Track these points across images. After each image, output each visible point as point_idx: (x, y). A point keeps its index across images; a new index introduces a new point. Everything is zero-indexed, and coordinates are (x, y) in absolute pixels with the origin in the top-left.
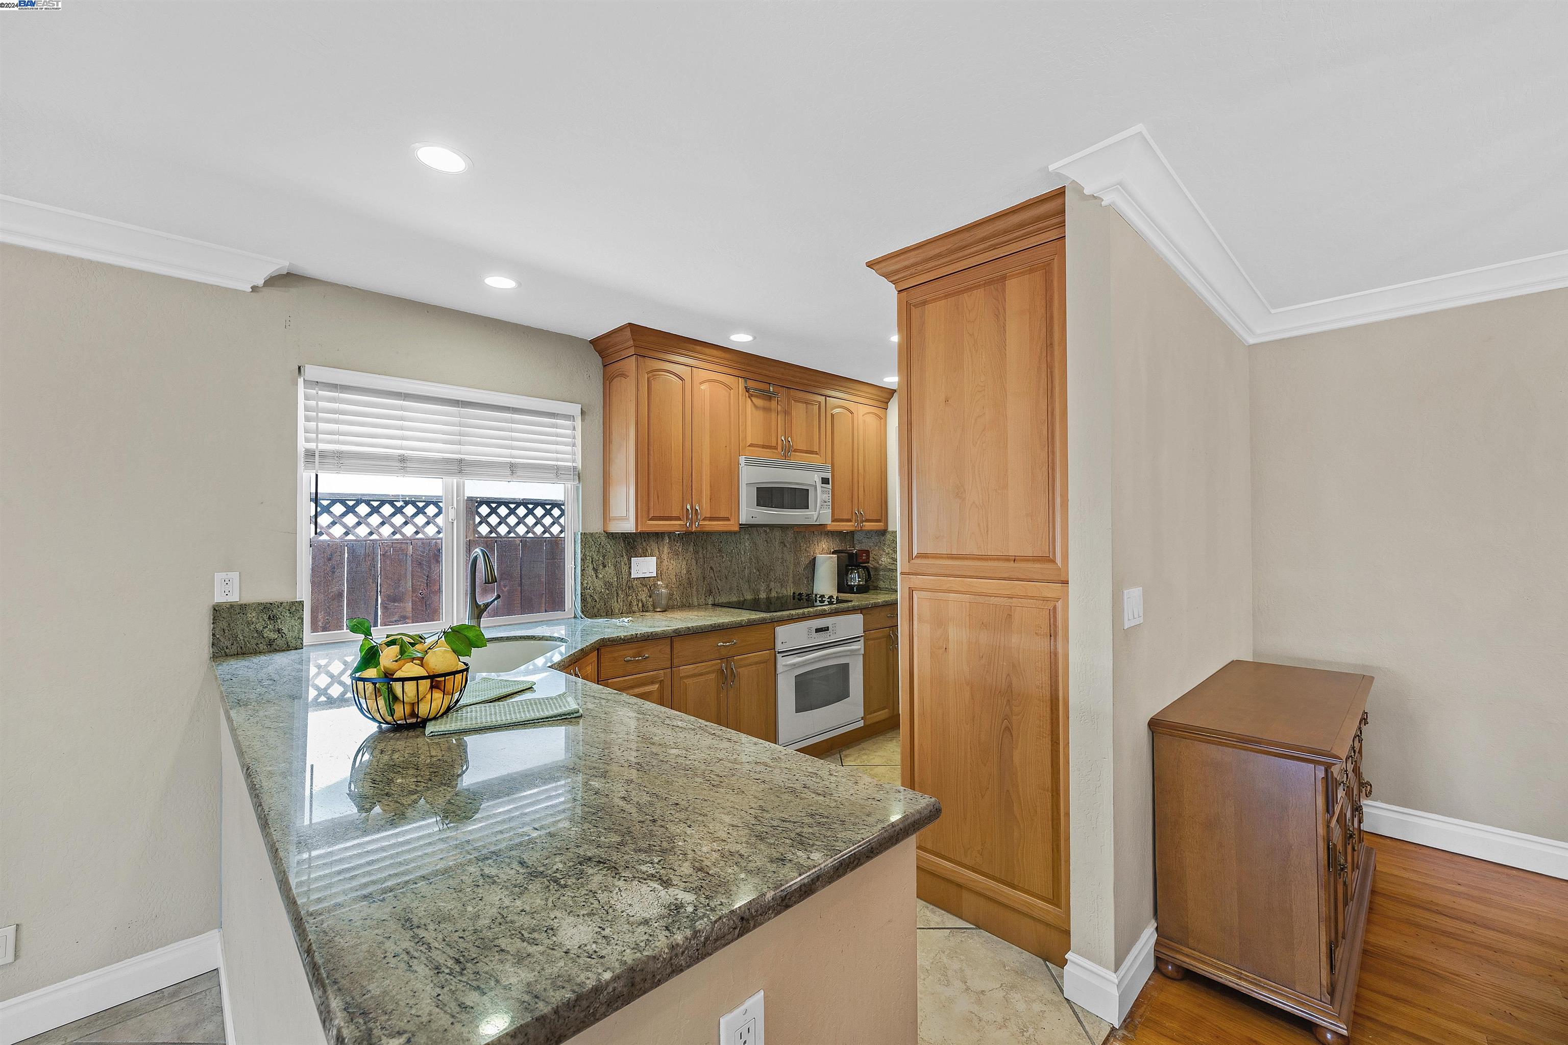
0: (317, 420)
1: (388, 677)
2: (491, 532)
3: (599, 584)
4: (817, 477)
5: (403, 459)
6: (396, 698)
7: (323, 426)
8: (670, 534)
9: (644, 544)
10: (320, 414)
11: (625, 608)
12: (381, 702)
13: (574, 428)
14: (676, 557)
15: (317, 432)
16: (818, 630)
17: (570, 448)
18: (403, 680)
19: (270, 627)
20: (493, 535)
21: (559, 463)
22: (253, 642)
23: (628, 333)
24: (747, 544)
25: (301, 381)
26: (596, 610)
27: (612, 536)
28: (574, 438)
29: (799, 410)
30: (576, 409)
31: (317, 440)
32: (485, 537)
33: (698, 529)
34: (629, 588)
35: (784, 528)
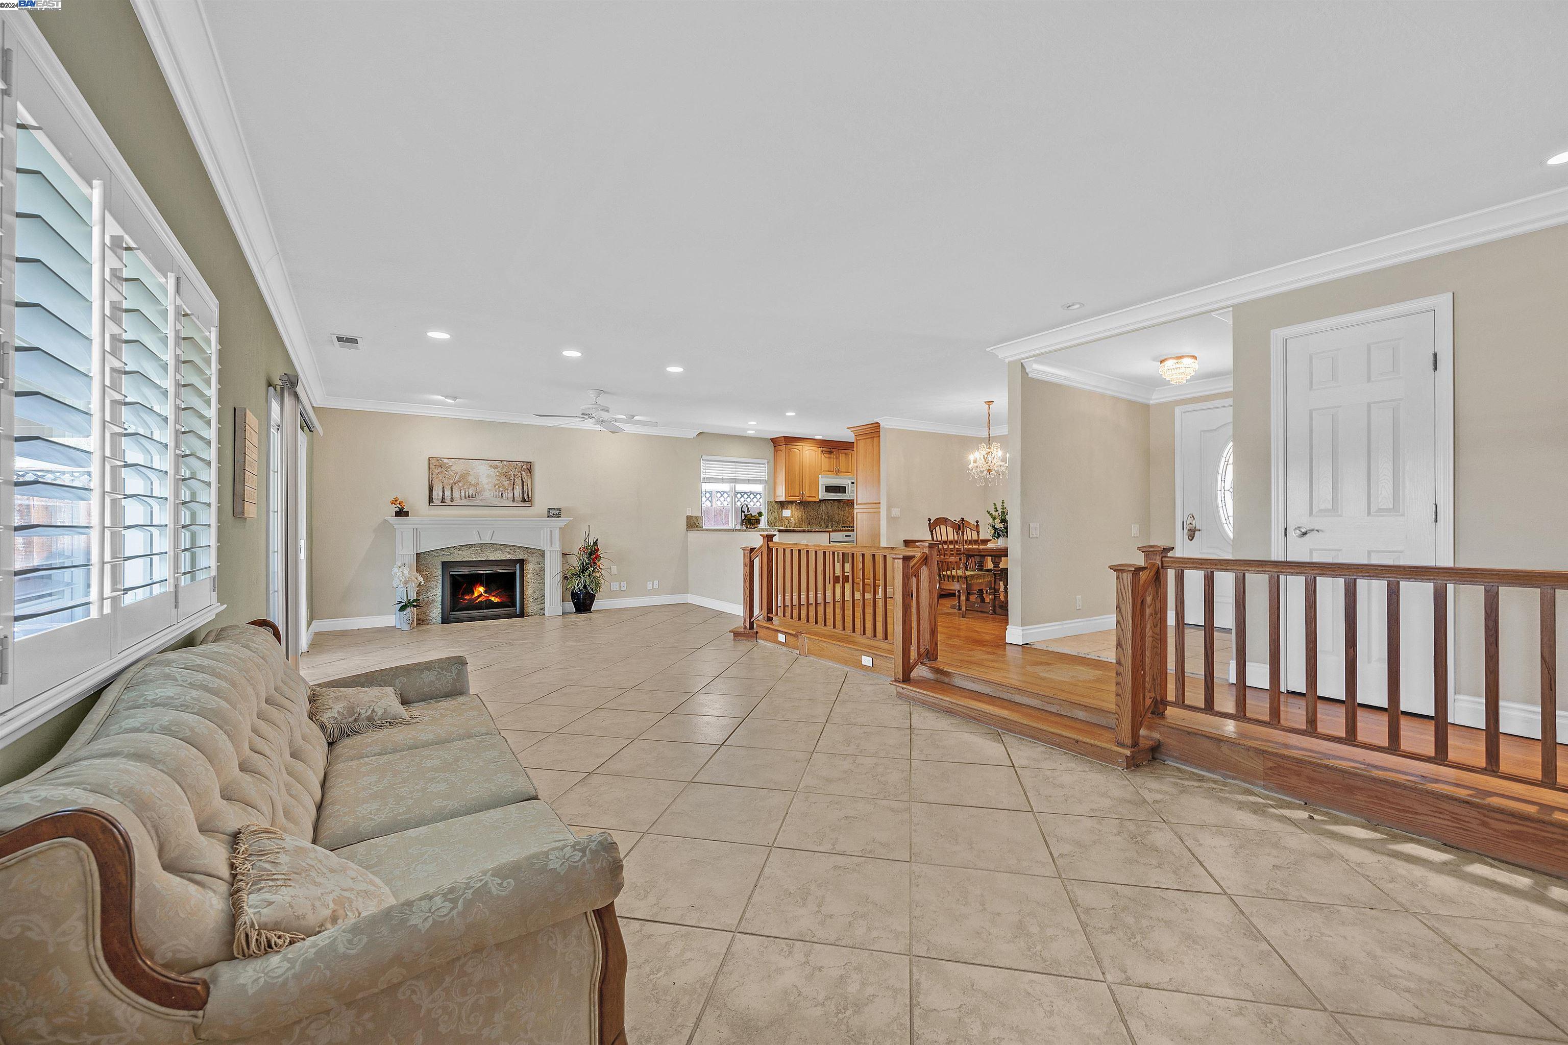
3: (772, 518)
4: (849, 482)
7: (707, 471)
8: (796, 502)
9: (787, 505)
10: (707, 468)
13: (766, 467)
14: (799, 510)
15: (705, 472)
16: (846, 536)
17: (762, 473)
21: (761, 479)
24: (824, 506)
25: (702, 459)
27: (776, 502)
28: (766, 470)
29: (842, 457)
30: (766, 461)
31: (705, 475)
32: (740, 505)
33: (805, 500)
34: (782, 520)
35: (839, 501)
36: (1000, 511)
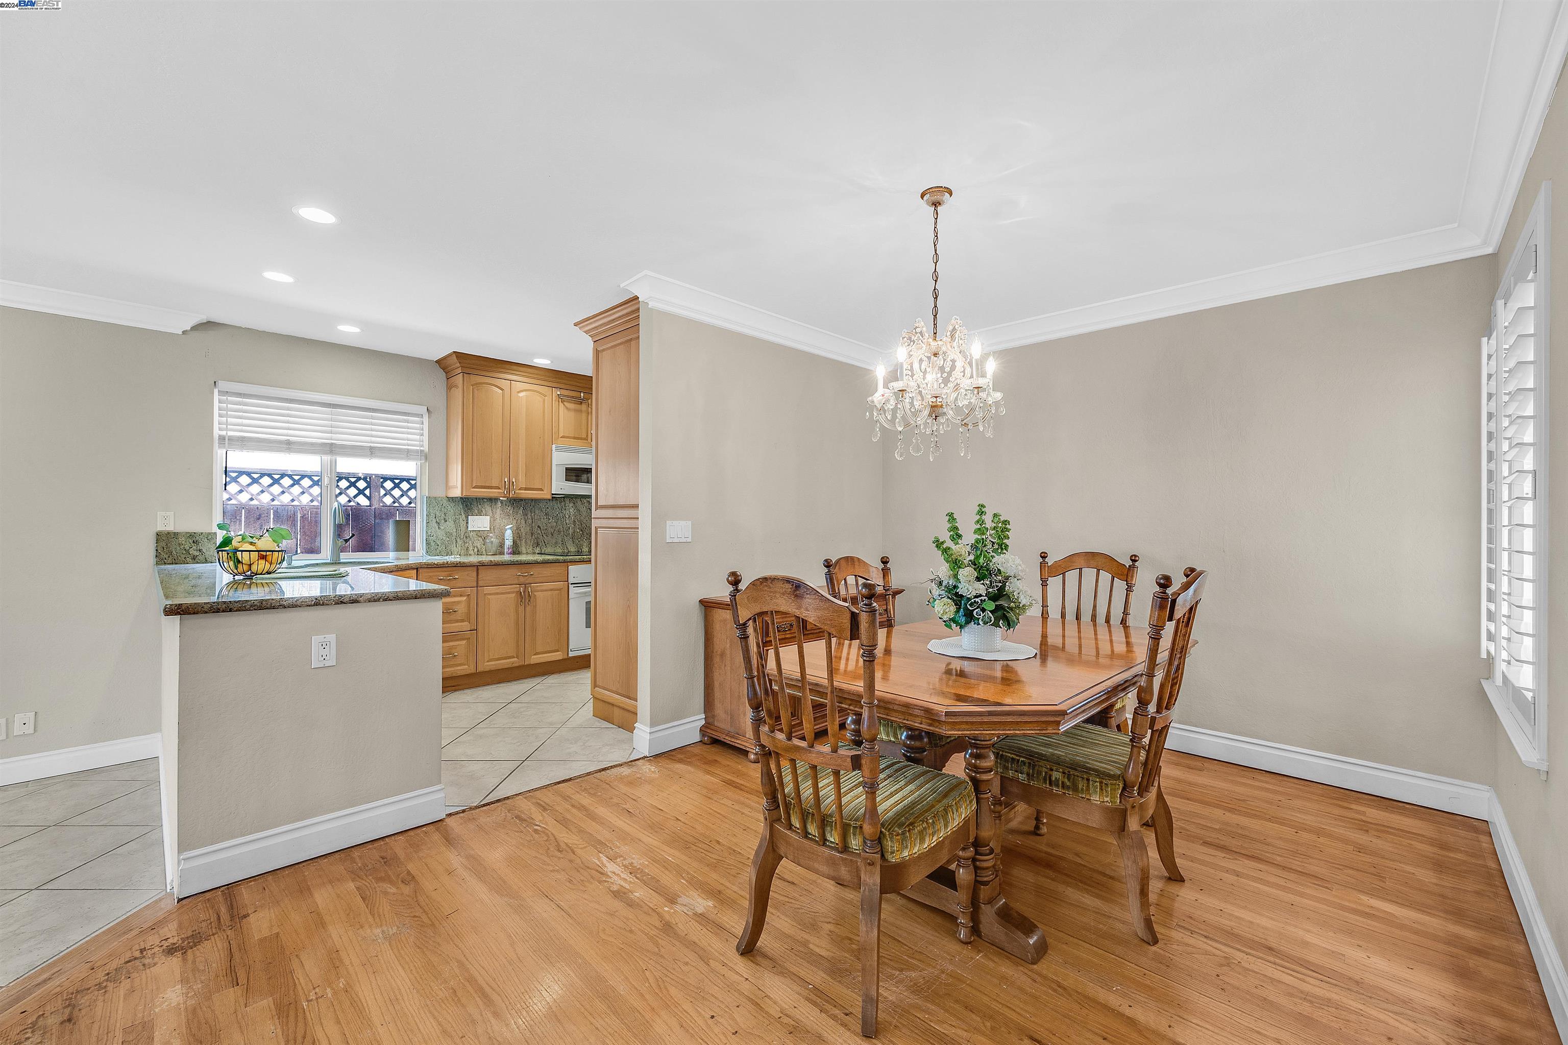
0: (227, 416)
1: (236, 550)
2: (394, 502)
3: (441, 534)
5: (289, 443)
6: (239, 562)
7: (231, 420)
8: (496, 499)
9: (480, 506)
10: (229, 413)
11: (462, 552)
12: (231, 563)
13: (423, 422)
14: (507, 517)
15: (227, 424)
17: (419, 437)
18: (242, 551)
19: (194, 547)
20: (396, 504)
21: (409, 447)
22: (183, 556)
23: (454, 356)
24: (571, 510)
25: (216, 391)
26: (438, 551)
27: (452, 500)
28: (422, 430)
30: (423, 410)
31: (227, 429)
32: (389, 506)
33: (515, 496)
34: (466, 537)
36: (969, 537)
